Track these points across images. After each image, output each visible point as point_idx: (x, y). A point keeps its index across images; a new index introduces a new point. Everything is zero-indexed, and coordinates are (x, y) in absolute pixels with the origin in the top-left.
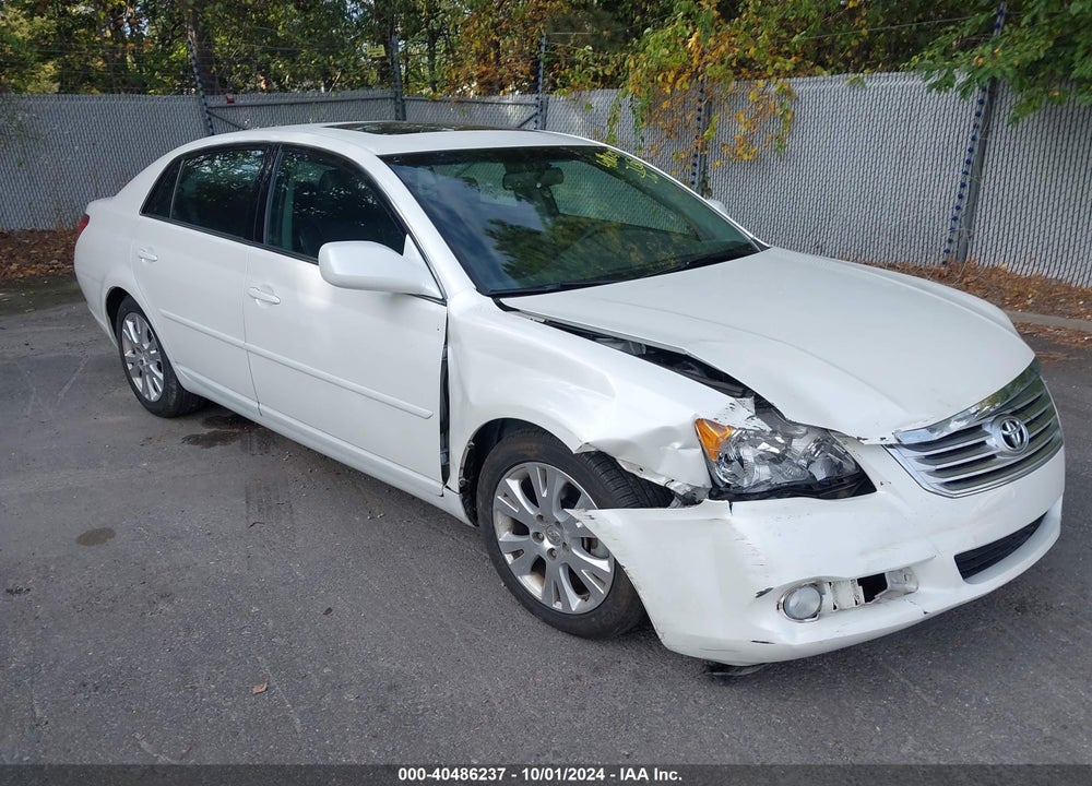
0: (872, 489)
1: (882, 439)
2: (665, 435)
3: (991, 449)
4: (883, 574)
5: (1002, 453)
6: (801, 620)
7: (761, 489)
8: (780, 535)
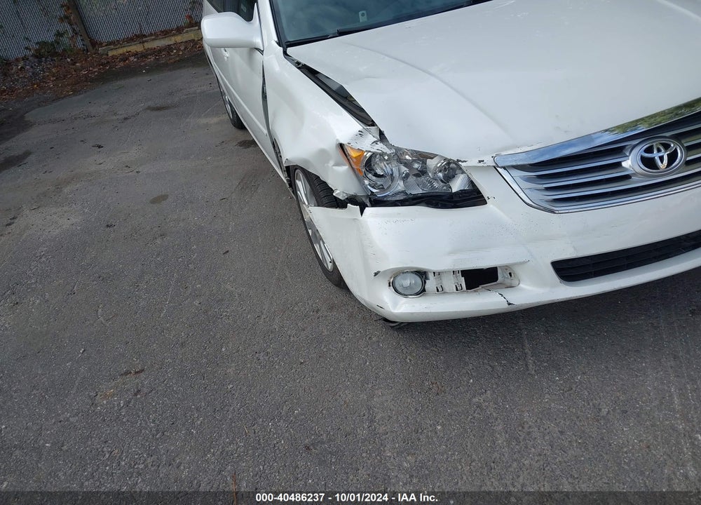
0: (484, 202)
1: (480, 162)
2: (323, 153)
3: (626, 169)
4: (496, 268)
5: (636, 174)
6: (405, 295)
7: (398, 198)
8: (386, 234)
